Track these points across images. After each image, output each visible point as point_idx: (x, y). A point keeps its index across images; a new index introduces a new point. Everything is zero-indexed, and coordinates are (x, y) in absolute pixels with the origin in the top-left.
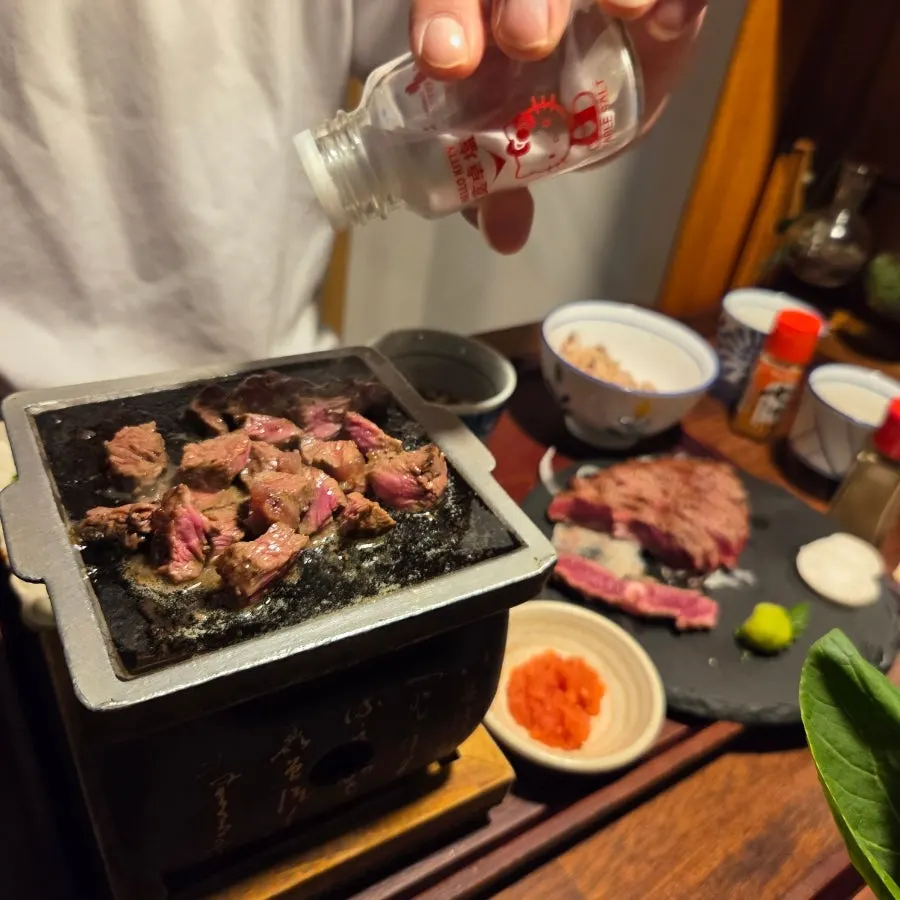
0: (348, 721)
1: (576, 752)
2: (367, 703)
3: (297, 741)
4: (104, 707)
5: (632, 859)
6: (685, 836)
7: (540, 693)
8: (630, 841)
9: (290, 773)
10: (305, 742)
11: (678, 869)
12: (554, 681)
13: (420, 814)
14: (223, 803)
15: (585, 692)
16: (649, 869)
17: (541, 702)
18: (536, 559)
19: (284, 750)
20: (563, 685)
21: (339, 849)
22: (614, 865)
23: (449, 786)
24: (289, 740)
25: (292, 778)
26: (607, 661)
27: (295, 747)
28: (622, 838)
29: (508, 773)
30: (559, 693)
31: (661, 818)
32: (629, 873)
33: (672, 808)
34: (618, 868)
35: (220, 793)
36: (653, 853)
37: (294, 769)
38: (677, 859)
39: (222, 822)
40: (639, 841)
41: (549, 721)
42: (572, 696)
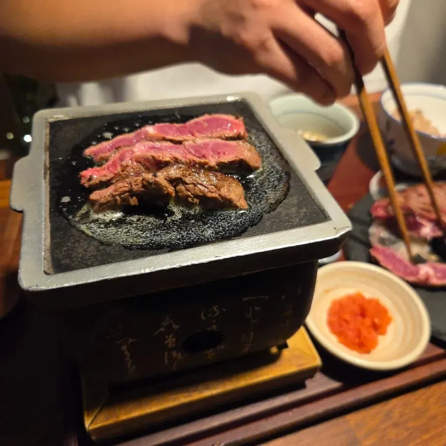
0: (203, 318)
1: (366, 356)
2: (215, 308)
3: (170, 325)
4: (31, 289)
5: (395, 425)
6: (434, 417)
7: (348, 317)
8: (396, 415)
9: (168, 343)
10: (175, 327)
11: (426, 437)
12: (358, 311)
13: (258, 377)
14: (127, 353)
15: (376, 321)
16: (406, 434)
17: (347, 322)
18: (335, 228)
19: (162, 329)
20: (363, 314)
21: (208, 388)
22: (383, 427)
23: (278, 363)
24: (165, 324)
25: (170, 345)
26: (395, 303)
27: (169, 329)
28: (391, 411)
29: (318, 361)
30: (359, 318)
31: (419, 404)
32: (392, 433)
33: (428, 398)
34: (385, 430)
35: (124, 348)
36: (410, 425)
37: (170, 341)
38: (427, 431)
39: (129, 364)
40: (401, 416)
41: (351, 334)
42: (368, 321)
